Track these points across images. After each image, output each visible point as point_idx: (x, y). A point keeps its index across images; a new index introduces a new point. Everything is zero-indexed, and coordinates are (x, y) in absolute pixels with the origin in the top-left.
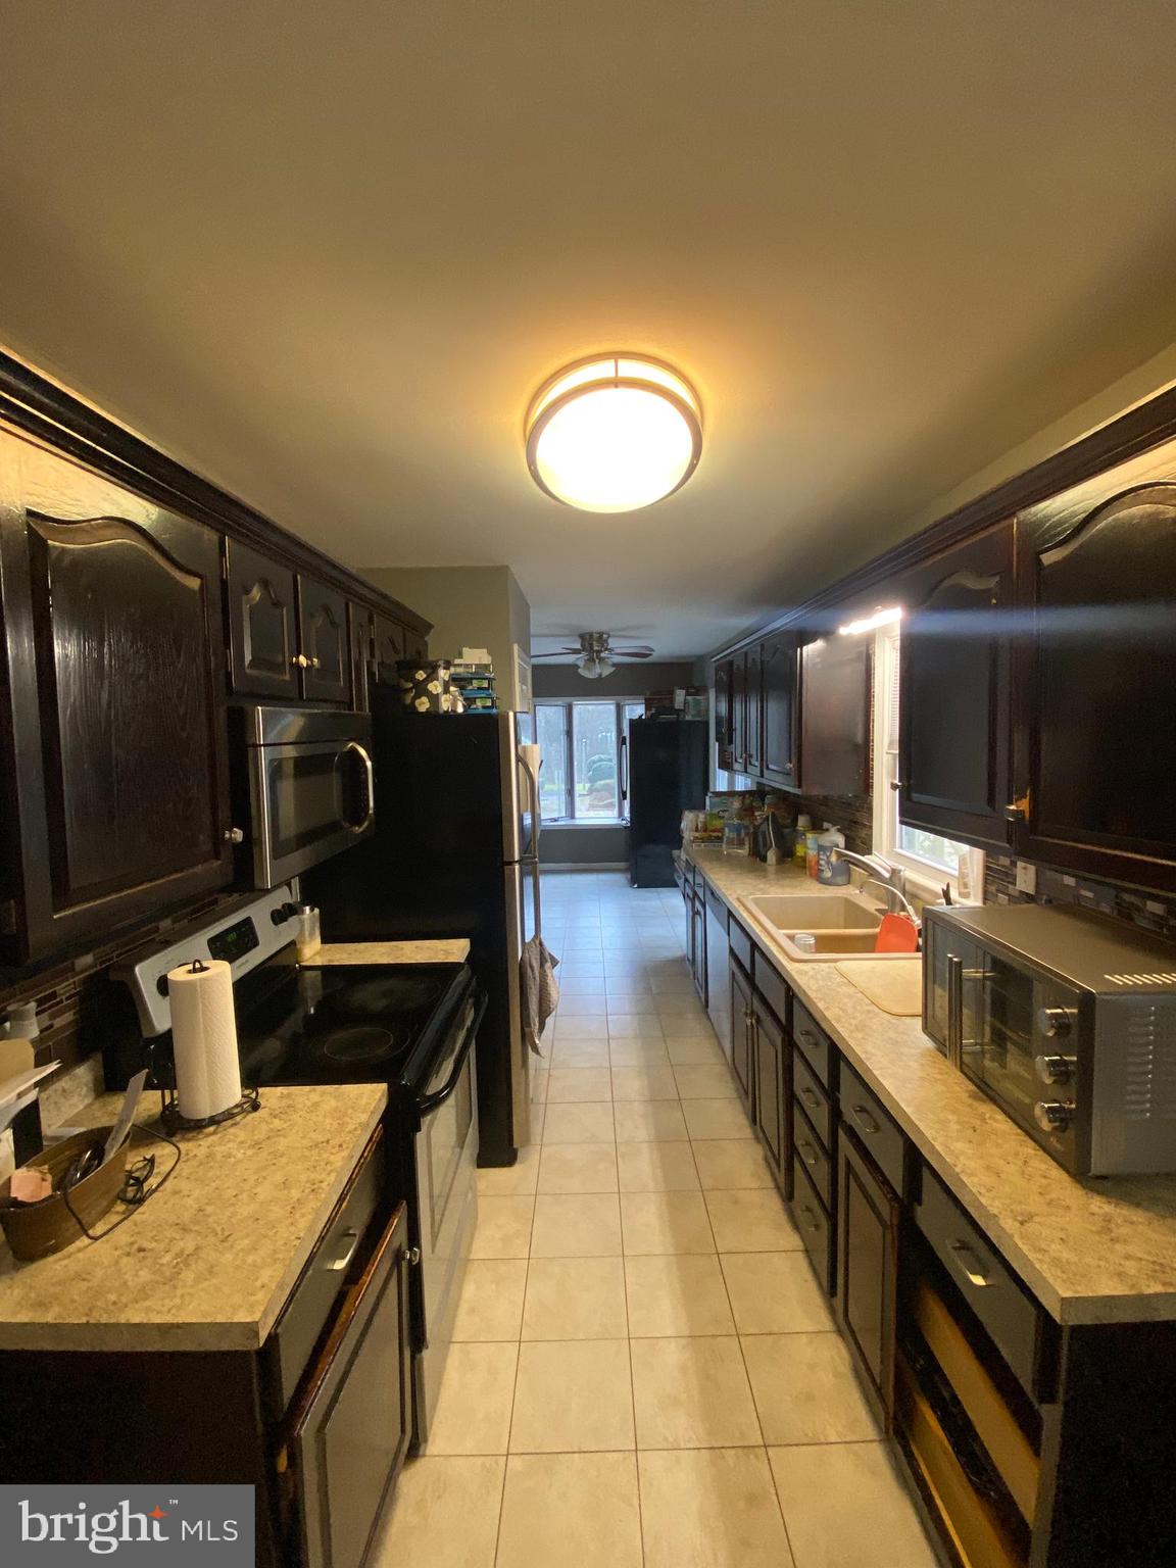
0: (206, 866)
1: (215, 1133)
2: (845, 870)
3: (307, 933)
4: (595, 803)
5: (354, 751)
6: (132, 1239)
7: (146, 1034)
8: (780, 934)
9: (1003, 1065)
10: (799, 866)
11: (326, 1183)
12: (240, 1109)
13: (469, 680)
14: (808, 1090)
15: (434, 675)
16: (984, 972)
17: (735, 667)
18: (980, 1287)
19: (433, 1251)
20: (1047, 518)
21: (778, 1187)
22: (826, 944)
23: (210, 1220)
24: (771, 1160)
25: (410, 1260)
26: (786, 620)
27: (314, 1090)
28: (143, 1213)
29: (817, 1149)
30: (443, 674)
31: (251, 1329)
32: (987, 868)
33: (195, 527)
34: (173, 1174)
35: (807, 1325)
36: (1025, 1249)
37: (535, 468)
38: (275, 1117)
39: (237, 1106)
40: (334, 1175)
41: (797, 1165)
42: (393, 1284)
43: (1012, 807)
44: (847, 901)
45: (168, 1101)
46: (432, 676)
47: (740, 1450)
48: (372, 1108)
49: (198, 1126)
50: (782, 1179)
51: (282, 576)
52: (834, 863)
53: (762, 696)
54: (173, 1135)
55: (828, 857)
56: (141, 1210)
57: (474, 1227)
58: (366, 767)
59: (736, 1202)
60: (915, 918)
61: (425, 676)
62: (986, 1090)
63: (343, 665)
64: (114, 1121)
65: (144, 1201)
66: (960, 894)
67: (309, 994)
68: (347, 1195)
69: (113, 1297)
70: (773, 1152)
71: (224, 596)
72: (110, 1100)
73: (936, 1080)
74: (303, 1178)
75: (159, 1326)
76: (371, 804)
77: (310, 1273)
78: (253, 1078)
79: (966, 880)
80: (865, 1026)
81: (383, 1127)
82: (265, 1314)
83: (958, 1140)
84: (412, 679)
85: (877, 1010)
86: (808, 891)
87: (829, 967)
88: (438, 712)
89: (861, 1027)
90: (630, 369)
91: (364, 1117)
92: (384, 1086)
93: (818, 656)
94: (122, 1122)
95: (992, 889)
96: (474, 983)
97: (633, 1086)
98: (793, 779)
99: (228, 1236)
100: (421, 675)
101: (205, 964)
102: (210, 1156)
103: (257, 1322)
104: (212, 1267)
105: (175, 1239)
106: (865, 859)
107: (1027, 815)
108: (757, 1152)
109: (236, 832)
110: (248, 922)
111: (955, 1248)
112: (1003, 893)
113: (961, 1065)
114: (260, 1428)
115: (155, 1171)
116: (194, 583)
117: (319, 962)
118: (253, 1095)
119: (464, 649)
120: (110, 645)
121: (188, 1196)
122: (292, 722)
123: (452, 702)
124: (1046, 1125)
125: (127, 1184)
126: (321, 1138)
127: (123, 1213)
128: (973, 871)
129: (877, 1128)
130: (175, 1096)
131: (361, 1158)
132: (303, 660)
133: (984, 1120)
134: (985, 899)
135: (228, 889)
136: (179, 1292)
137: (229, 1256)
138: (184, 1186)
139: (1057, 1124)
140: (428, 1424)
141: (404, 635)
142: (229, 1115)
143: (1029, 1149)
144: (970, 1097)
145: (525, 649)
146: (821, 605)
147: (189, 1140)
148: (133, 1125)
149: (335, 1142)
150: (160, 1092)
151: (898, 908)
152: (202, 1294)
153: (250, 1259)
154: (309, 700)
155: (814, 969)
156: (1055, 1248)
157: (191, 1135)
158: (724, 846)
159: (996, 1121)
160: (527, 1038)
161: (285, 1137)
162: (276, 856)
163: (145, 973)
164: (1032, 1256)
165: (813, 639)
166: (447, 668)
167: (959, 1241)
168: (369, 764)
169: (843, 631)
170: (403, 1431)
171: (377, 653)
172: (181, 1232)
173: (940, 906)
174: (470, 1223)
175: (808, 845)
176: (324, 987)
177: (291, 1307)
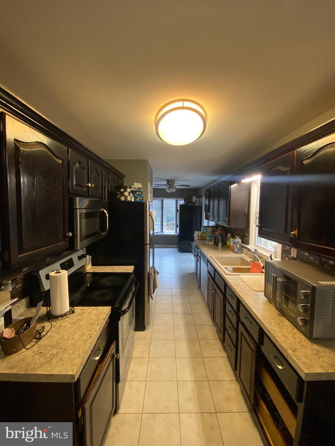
0: (61, 243)
1: (61, 320)
2: (241, 249)
3: (88, 263)
4: (168, 228)
5: (103, 211)
6: (38, 349)
7: (42, 291)
8: (223, 267)
9: (287, 306)
10: (227, 248)
11: (94, 335)
12: (69, 313)
13: (136, 192)
14: (230, 312)
15: (126, 190)
16: (283, 280)
17: (211, 191)
18: (281, 369)
19: (122, 355)
20: (305, 151)
21: (220, 339)
22: (235, 270)
23: (61, 345)
24: (218, 331)
25: (116, 357)
26: (225, 178)
27: (90, 308)
28: (41, 342)
29: (232, 328)
30: (129, 190)
31: (73, 376)
32: (283, 250)
33: (61, 145)
34: (50, 331)
35: (228, 378)
36: (295, 359)
37: (158, 132)
38: (79, 315)
39: (68, 312)
40: (96, 333)
41: (226, 333)
42: (111, 364)
43: (292, 233)
44: (241, 258)
45: (48, 310)
46: (125, 190)
47: (209, 413)
48: (107, 314)
49: (57, 317)
50: (221, 336)
51: (84, 160)
52: (238, 247)
53: (219, 199)
54: (49, 320)
55: (237, 246)
56: (40, 341)
57: (134, 348)
58: (106, 216)
59: (208, 343)
60: (261, 264)
61: (123, 190)
62: (282, 313)
63: (101, 186)
64: (33, 315)
65: (41, 339)
66: (275, 257)
67: (88, 280)
68: (99, 338)
69: (32, 366)
70: (219, 329)
71: (68, 165)
72: (31, 309)
73: (268, 310)
74: (87, 333)
75: (46, 375)
76: (108, 226)
77: (89, 360)
78: (72, 304)
79: (276, 253)
80: (247, 294)
81: (110, 319)
82: (77, 372)
83: (275, 327)
84: (120, 191)
85: (251, 289)
86: (230, 255)
87: (237, 277)
88: (127, 201)
89: (246, 294)
90: (187, 104)
91: (104, 316)
92: (110, 307)
93: (236, 188)
94: (35, 316)
95: (284, 256)
96: (135, 278)
97: (179, 309)
98: (227, 223)
99: (66, 349)
100: (122, 190)
101: (60, 271)
102: (61, 326)
103: (75, 375)
104: (61, 358)
105: (50, 350)
106: (247, 246)
107: (297, 235)
108: (214, 329)
109: (70, 233)
110: (71, 259)
111: (273, 358)
112: (287, 257)
113: (276, 307)
114: (74, 404)
115: (44, 330)
116: (60, 161)
117: (91, 271)
118: (73, 309)
119: (134, 183)
120: (36, 178)
121: (54, 337)
122: (86, 202)
123: (131, 198)
124: (300, 323)
125: (36, 334)
126: (92, 322)
127: (35, 342)
128: (278, 250)
129: (251, 323)
130: (51, 308)
131: (104, 327)
132: (90, 185)
133: (282, 321)
134: (282, 259)
135: (66, 250)
136: (52, 365)
137: (66, 355)
138: (52, 334)
139: (304, 323)
140: (120, 404)
141: (118, 179)
142: (65, 315)
143: (295, 330)
144: (278, 315)
145: (151, 184)
146: (236, 174)
147: (54, 321)
148: (39, 317)
149: (97, 323)
150: (46, 307)
151: (256, 260)
152: (58, 366)
153: (72, 356)
154: (91, 196)
155: (232, 277)
156: (303, 359)
157: (54, 320)
158: (206, 242)
159: (285, 322)
160: (149, 294)
161: (82, 321)
162: (81, 241)
163: (42, 273)
164: (296, 361)
165: (234, 184)
166: (130, 188)
167: (275, 356)
168: (107, 215)
169: (243, 181)
170: (113, 407)
171: (110, 183)
172: (52, 348)
173: (269, 260)
174: (132, 347)
175: (231, 242)
176: (92, 279)
177: (84, 370)
